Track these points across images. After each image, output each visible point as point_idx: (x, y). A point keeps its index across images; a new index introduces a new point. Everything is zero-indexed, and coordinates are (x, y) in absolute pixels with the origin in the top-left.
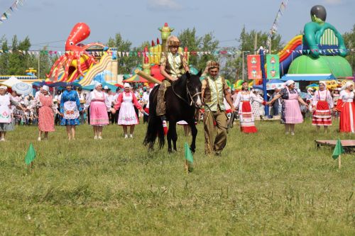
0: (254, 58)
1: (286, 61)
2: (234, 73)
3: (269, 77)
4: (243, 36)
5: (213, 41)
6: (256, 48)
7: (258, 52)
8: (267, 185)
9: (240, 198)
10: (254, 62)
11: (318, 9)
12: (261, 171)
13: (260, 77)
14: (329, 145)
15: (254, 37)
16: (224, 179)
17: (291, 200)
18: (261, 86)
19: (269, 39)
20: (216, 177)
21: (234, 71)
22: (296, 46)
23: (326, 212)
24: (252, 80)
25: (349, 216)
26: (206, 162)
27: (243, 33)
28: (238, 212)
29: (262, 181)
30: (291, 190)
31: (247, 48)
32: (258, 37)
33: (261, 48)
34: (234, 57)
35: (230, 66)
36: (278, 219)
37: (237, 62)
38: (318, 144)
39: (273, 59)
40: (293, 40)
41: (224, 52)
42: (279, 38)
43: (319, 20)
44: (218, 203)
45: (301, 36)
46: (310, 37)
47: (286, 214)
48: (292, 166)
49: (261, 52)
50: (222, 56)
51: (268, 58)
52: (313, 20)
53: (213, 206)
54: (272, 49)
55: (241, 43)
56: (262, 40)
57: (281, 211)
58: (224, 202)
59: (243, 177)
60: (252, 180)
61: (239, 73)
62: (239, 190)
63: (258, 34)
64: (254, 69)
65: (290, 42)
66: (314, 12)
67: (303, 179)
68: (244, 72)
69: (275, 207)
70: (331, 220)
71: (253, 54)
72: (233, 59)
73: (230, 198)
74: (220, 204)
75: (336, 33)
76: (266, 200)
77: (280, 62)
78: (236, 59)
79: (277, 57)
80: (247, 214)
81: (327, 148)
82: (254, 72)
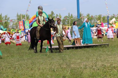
0: (21, 22)
1: (32, 23)
2: (15, 27)
3: (26, 28)
4: (18, 16)
5: (8, 17)
6: (22, 19)
7: (22, 20)
8: (26, 61)
9: (17, 66)
10: (21, 23)
11: (40, 7)
12: (24, 57)
13: (23, 28)
14: (45, 48)
15: (21, 16)
16: (12, 60)
17: (33, 65)
18: (24, 31)
19: (26, 16)
20: (9, 60)
21: (15, 26)
22: (34, 18)
23: (44, 68)
24: (21, 29)
25: (50, 69)
26: (6, 55)
27: (17, 15)
28: (16, 70)
29: (24, 60)
30: (33, 62)
31: (19, 19)
32: (22, 16)
33: (23, 19)
34: (15, 22)
35: (14, 25)
36: (29, 72)
37: (16, 24)
39: (27, 22)
40: (33, 16)
41: (11, 21)
42: (29, 16)
44: (10, 68)
45: (36, 15)
47: (31, 70)
48: (34, 55)
49: (23, 20)
50: (11, 22)
51: (26, 22)
53: (8, 69)
54: (27, 19)
55: (17, 18)
56: (24, 17)
57: (30, 69)
58: (12, 67)
59: (18, 59)
60: (21, 60)
61: (17, 27)
62: (17, 64)
63: (22, 15)
64: (21, 26)
65: (32, 17)
66: (39, 8)
67: (37, 59)
68: (18, 27)
69: (28, 68)
70: (45, 71)
71: (21, 21)
72: (15, 23)
73: (14, 66)
74: (11, 68)
75: (46, 14)
76: (25, 66)
77: (29, 24)
78: (16, 23)
80: (19, 70)
82: (21, 27)
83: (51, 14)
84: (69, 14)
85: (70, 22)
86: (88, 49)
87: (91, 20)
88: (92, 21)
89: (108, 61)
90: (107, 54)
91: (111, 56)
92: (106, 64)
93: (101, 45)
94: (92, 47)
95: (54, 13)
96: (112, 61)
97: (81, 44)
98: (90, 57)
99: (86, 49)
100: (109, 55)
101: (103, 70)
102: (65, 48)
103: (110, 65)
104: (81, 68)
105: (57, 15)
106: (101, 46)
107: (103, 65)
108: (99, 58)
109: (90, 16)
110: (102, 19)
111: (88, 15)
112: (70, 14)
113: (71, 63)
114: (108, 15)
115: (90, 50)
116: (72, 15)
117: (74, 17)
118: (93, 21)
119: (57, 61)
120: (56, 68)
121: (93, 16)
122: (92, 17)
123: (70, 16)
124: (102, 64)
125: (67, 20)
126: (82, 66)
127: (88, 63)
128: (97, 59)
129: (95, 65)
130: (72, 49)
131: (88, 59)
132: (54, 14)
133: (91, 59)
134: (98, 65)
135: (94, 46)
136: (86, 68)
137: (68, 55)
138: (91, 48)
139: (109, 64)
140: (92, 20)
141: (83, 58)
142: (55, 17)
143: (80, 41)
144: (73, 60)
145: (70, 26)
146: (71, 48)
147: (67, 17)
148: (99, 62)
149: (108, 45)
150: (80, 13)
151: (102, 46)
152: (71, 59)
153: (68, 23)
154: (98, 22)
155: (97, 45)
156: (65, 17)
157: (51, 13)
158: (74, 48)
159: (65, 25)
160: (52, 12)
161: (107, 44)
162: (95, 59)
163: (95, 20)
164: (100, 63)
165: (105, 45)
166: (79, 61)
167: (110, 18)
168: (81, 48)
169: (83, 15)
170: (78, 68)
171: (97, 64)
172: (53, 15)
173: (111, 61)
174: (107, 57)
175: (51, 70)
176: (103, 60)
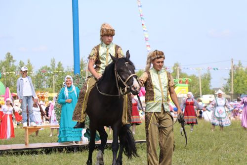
83: (5, 60)
84: (53, 61)
85: (54, 82)
95: (14, 59)
97: (81, 140)
102: (40, 150)
105: (22, 64)
112: (55, 61)
116: (59, 65)
117: (66, 69)
123: (56, 66)
125: (46, 77)
130: (57, 152)
132: (14, 61)
142: (17, 69)
145: (56, 91)
146: (55, 151)
147: (49, 69)
150: (82, 60)
153: (50, 85)
156: (43, 68)
157: (5, 57)
158: (64, 150)
159: (43, 89)
160: (9, 54)
165: (143, 144)
168: (81, 151)
172: (11, 63)
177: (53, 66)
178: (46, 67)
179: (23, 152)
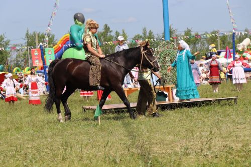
0: (36, 51)
1: (59, 52)
2: (23, 62)
3: (48, 64)
4: (27, 36)
5: (5, 40)
6: (37, 45)
7: (39, 46)
8: (50, 140)
9: (30, 151)
10: (36, 54)
11: (79, 15)
12: (45, 131)
13: (41, 65)
14: (92, 109)
15: (35, 36)
16: (18, 138)
17: (66, 149)
18: (43, 71)
19: (46, 36)
20: (12, 138)
21: (22, 61)
22: (65, 41)
23: (91, 156)
24: (36, 67)
25: (106, 157)
26: (4, 128)
27: (27, 34)
28: (28, 161)
29: (46, 138)
30: (66, 142)
31: (31, 44)
32: (38, 36)
33: (41, 44)
34: (22, 51)
35: (19, 57)
36: (57, 164)
37: (25, 55)
38: (85, 110)
39: (50, 51)
40: (63, 37)
41: (14, 48)
42: (53, 37)
43: (80, 23)
44: (14, 156)
45: (69, 35)
46: (75, 35)
47: (63, 160)
48: (67, 126)
49: (41, 47)
50: (13, 50)
51: (47, 50)
52: (76, 23)
53: (10, 158)
54: (49, 44)
55: (26, 40)
56: (41, 38)
57: (60, 158)
58: (19, 155)
59: (32, 136)
60: (38, 138)
61: (26, 62)
62: (30, 146)
63: (38, 34)
64: (37, 59)
65: (61, 39)
66: (76, 18)
67: (75, 134)
68: (30, 61)
69: (56, 156)
70: (94, 161)
71: (36, 48)
72: (21, 52)
73: (23, 152)
74: (16, 157)
76: (49, 151)
77: (55, 54)
78: (23, 52)
79: (52, 50)
80: (36, 162)
81: (91, 111)
82: (37, 61)
83: (103, 31)
84: (145, 30)
86: (190, 110)
87: (195, 43)
88: (197, 45)
89: (236, 138)
90: (234, 122)
91: (243, 126)
92: (233, 145)
93: (219, 100)
94: (200, 106)
95: (111, 30)
96: (247, 138)
97: (173, 98)
98: (195, 129)
99: (186, 110)
100: (238, 123)
101: (227, 157)
103: (243, 146)
104: (176, 154)
105: (118, 34)
106: (219, 103)
107: (225, 146)
108: (215, 130)
109: (193, 34)
110: (219, 41)
111: (188, 33)
113: (153, 143)
114: (234, 31)
115: (194, 113)
116: (150, 33)
117: (156, 36)
118: (200, 44)
119: (122, 140)
120: (118, 155)
121: (199, 34)
122: (197, 35)
123: (148, 34)
124: (224, 143)
126: (178, 149)
127: (192, 143)
128: (213, 133)
129: (207, 146)
131: (192, 132)
132: (111, 32)
133: (198, 134)
134: (215, 146)
135: (203, 102)
136: (188, 154)
137: (146, 125)
138: (196, 107)
139: (240, 145)
140: (198, 43)
141: (179, 131)
142: (114, 39)
143: (172, 91)
144: (158, 136)
147: (141, 37)
148: (217, 139)
149: (235, 100)
151: (222, 103)
152: (152, 134)
154: (210, 47)
155: (210, 101)
156: (136, 36)
157: (103, 28)
160: (106, 25)
161: (232, 99)
162: (208, 133)
163: (204, 43)
164: (218, 143)
165: (229, 101)
166: (171, 137)
167: (238, 37)
168: (174, 109)
169: (177, 33)
170: (169, 155)
171: (213, 144)
172: (109, 34)
173: (244, 136)
174: (235, 128)
175: (107, 159)
176: (224, 134)
177: (145, 34)
178: (139, 35)
179: (123, 111)
